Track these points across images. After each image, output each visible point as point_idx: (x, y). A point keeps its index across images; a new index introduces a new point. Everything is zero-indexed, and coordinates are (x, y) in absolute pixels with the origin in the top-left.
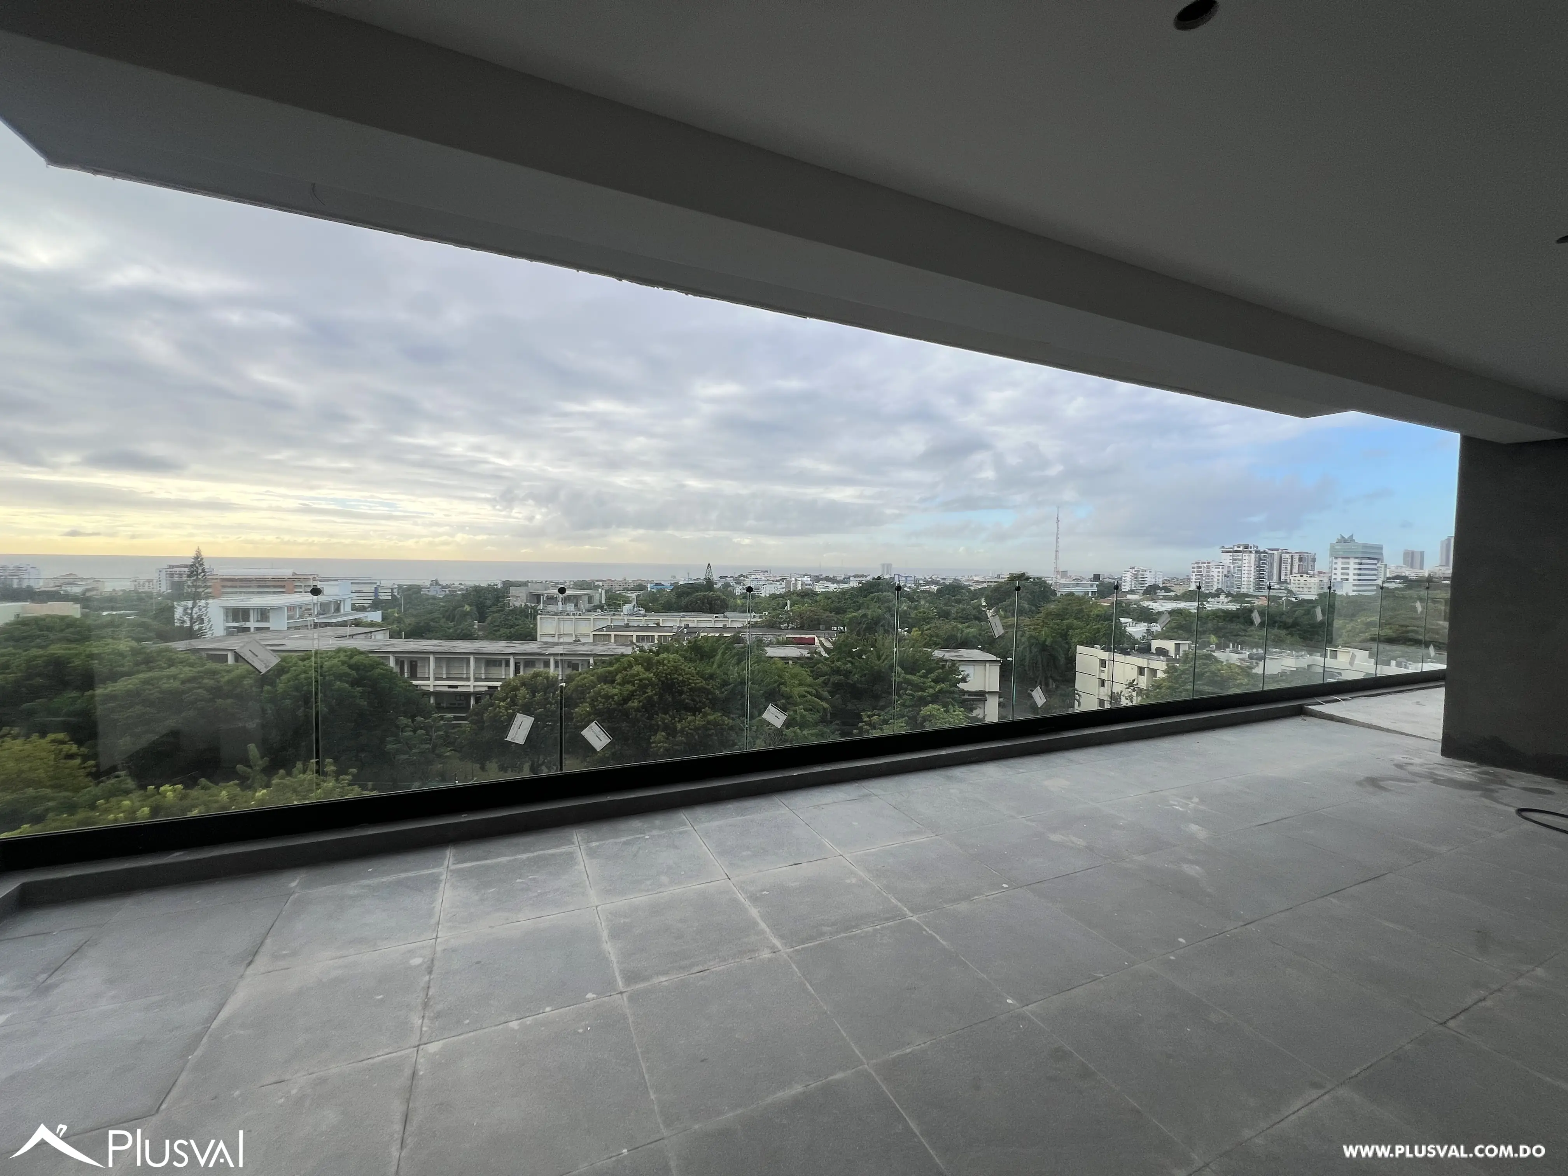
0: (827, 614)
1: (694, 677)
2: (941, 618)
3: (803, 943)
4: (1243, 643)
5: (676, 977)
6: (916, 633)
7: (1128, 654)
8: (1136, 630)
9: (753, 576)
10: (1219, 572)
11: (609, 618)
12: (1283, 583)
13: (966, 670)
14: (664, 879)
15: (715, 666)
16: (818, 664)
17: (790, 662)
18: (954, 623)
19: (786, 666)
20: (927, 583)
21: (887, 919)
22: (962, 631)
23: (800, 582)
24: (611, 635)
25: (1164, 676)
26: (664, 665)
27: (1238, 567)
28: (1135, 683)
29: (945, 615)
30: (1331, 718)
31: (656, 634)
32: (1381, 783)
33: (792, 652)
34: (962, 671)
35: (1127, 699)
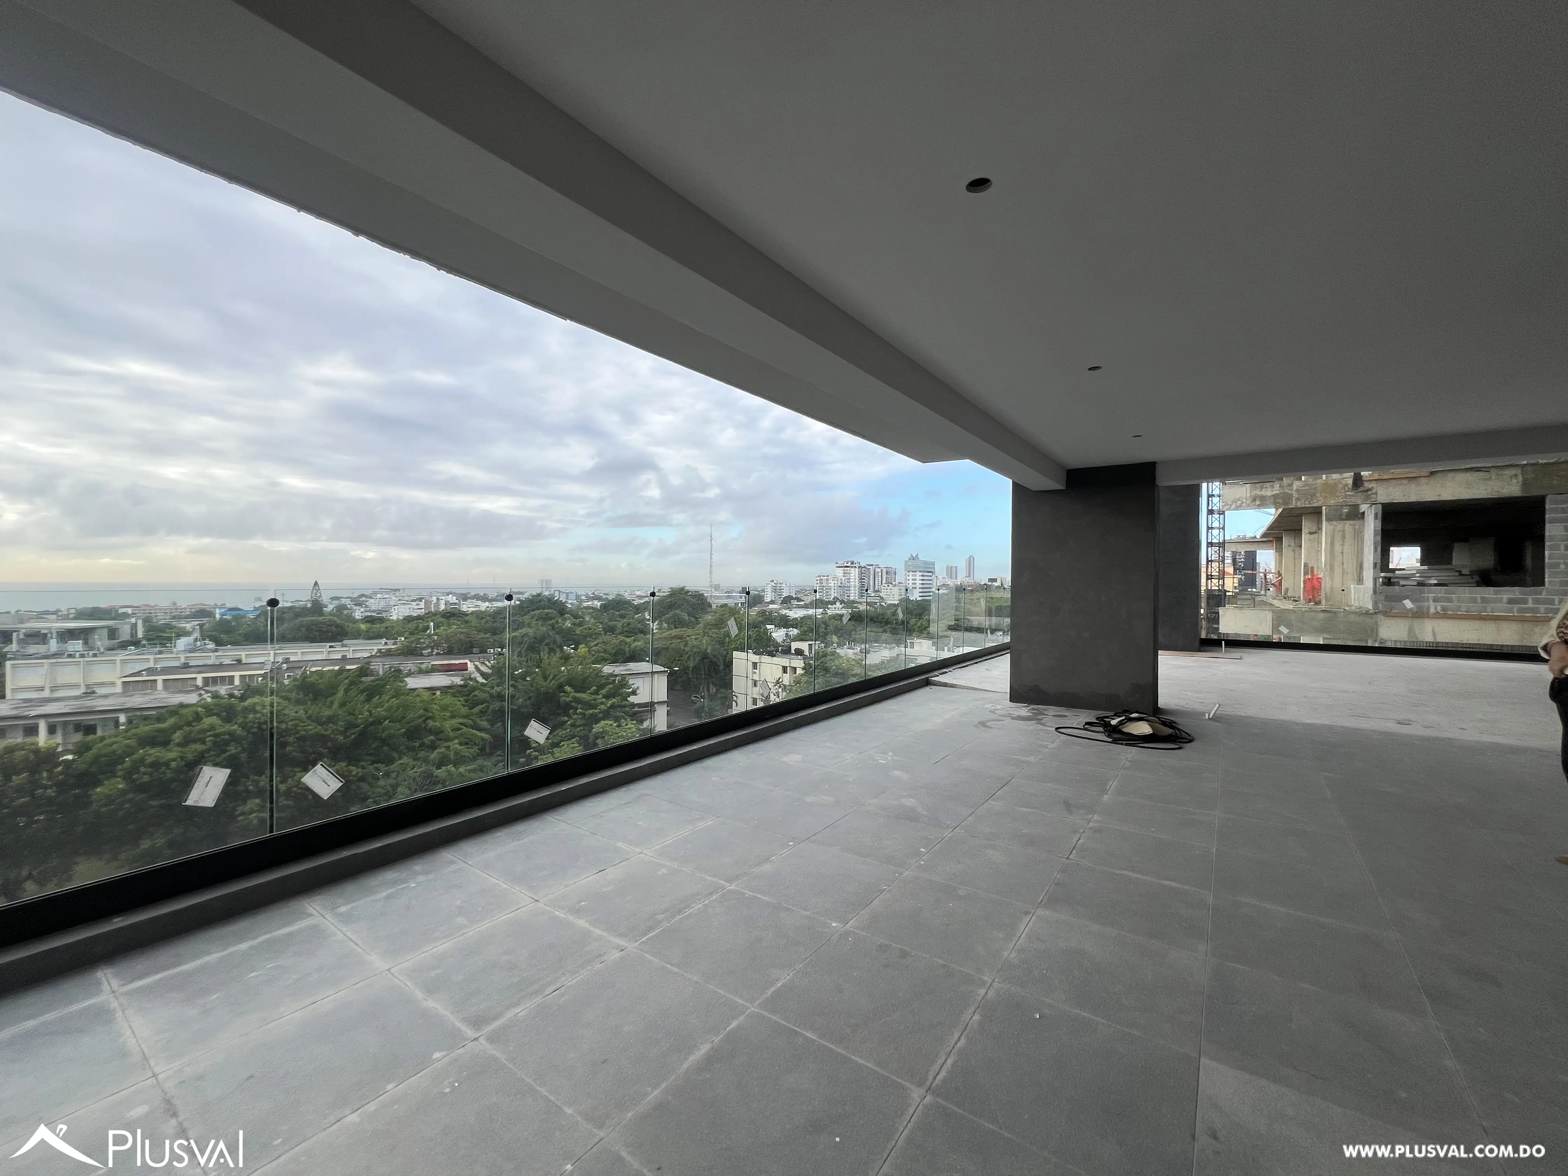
0: (482, 635)
1: (304, 722)
2: (608, 633)
3: (646, 934)
4: (854, 640)
5: (531, 1004)
6: (583, 650)
7: (773, 656)
8: (779, 635)
9: (379, 596)
10: (835, 584)
11: (151, 657)
12: (876, 591)
13: (635, 683)
14: (460, 920)
15: (336, 705)
16: (474, 691)
17: (438, 693)
18: (622, 638)
19: (434, 697)
20: (589, 599)
21: (711, 894)
22: (630, 645)
23: (443, 602)
24: (156, 680)
25: (802, 672)
26: (255, 712)
27: (848, 579)
28: (780, 681)
29: (610, 630)
30: (945, 685)
31: (237, 674)
32: (987, 724)
33: (440, 680)
34: (633, 684)
35: (775, 695)
